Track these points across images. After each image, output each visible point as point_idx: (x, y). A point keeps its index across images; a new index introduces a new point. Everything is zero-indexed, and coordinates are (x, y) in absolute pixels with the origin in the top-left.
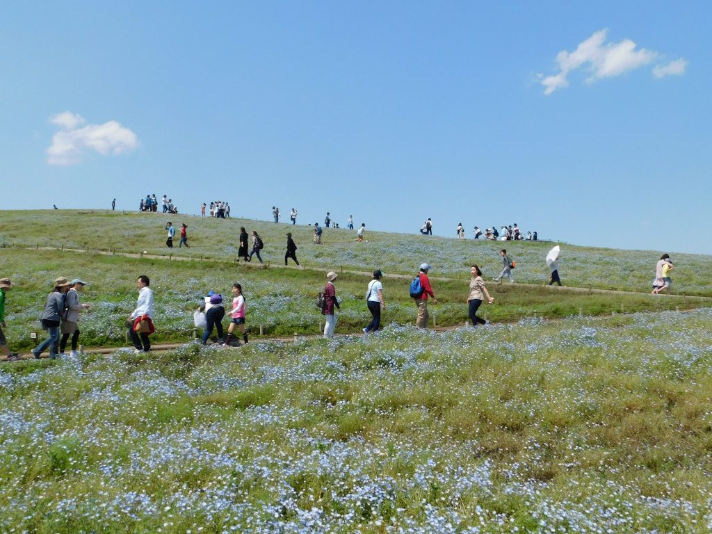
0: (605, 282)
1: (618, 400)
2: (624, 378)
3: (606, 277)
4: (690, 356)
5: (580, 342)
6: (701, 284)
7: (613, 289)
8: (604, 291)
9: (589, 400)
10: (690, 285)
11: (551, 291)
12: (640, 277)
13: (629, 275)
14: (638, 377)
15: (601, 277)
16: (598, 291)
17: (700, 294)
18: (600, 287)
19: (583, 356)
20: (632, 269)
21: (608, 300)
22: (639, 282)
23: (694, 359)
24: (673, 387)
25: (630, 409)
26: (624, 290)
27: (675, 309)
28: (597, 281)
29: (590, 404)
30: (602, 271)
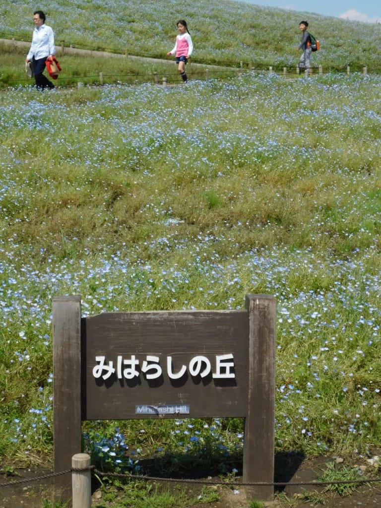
0: (89, 38)
1: (52, 194)
2: (66, 167)
3: (93, 29)
4: (152, 141)
5: (22, 123)
6: (220, 47)
7: (99, 49)
8: (82, 52)
9: (16, 194)
10: (204, 47)
11: (6, 48)
12: (141, 32)
13: (124, 29)
14: (85, 167)
15: (85, 29)
16: (75, 51)
17: (214, 62)
18: (82, 45)
19: (23, 141)
20: (130, 19)
21: (85, 64)
22: (137, 40)
23: (156, 145)
24: (123, 177)
25: (65, 203)
26: (115, 52)
27: (160, 83)
28: (79, 35)
29: (18, 199)
30: (88, 20)
